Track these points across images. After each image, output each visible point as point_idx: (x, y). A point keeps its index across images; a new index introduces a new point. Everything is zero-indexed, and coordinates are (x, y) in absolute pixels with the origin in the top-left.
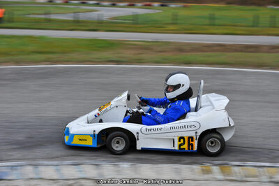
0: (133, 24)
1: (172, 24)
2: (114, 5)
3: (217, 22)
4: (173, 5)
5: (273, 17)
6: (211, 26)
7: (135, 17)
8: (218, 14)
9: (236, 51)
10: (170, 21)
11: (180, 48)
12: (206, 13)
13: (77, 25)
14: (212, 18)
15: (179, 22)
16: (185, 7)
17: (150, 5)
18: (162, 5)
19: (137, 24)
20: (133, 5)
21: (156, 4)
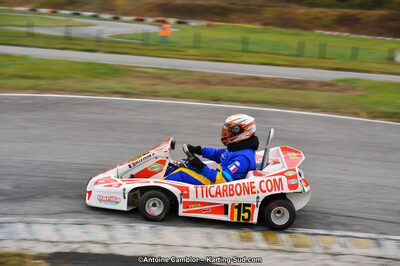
0: (143, 44)
1: (194, 47)
2: (116, 19)
3: (251, 48)
4: (193, 23)
5: (323, 46)
6: (243, 52)
7: (146, 36)
8: (252, 37)
9: (277, 86)
10: (191, 44)
11: (205, 80)
12: (238, 36)
13: (68, 42)
14: (245, 42)
15: (202, 45)
16: (208, 25)
18: (179, 23)
19: (148, 45)
20: (142, 20)
21: (172, 21)
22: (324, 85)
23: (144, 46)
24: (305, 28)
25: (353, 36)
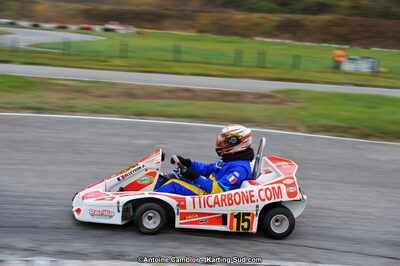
0: (64, 54)
1: (120, 57)
2: (36, 26)
3: (184, 57)
5: (262, 54)
6: (176, 62)
7: (67, 45)
8: (185, 45)
9: (209, 99)
10: (117, 54)
11: (130, 93)
12: (169, 44)
14: (177, 51)
15: (129, 54)
16: (138, 33)
17: (89, 29)
19: (69, 55)
20: (64, 28)
21: (98, 28)
22: (261, 97)
23: (65, 56)
24: (243, 36)
25: (297, 43)
